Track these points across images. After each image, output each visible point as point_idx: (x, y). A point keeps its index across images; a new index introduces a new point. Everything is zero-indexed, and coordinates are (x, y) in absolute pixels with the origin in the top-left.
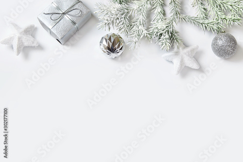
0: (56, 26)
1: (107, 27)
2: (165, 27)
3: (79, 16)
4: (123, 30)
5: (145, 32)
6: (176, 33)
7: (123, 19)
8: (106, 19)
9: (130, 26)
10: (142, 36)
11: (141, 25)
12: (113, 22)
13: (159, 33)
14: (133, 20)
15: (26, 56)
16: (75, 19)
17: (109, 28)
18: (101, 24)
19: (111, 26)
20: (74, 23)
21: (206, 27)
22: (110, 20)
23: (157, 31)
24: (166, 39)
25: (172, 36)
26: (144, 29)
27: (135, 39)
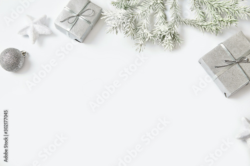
1: (115, 31)
2: (167, 29)
4: (129, 33)
5: (150, 35)
7: (129, 23)
8: (113, 23)
9: (136, 29)
11: (145, 28)
13: (162, 35)
17: (117, 32)
19: (118, 29)
21: (204, 28)
23: (160, 33)
24: (169, 40)
26: (148, 33)
27: (141, 42)
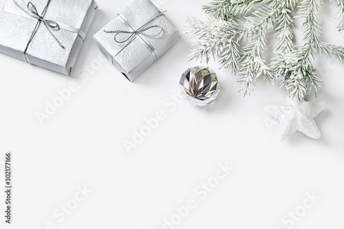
0: (122, 52)
3: (160, 38)
6: (314, 70)
10: (258, 75)
12: (213, 49)
14: (245, 48)
16: (153, 43)
18: (194, 52)
20: (152, 49)
22: (210, 46)
25: (307, 75)
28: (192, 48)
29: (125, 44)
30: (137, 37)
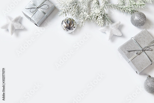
0: (34, 16)
1: (65, 14)
2: (99, 12)
3: (47, 9)
4: (74, 15)
5: (88, 16)
6: (106, 15)
7: (74, 9)
8: (64, 9)
9: (79, 13)
10: (86, 19)
11: (85, 11)
12: (68, 11)
13: (96, 16)
14: (80, 9)
15: (17, 35)
16: (45, 11)
18: (60, 13)
19: (67, 13)
20: (45, 13)
21: (124, 10)
22: (66, 10)
23: (95, 15)
24: (101, 19)
25: (104, 17)
26: (87, 14)
27: (82, 21)
28: (60, 11)
29: (34, 13)
30: (39, 9)
